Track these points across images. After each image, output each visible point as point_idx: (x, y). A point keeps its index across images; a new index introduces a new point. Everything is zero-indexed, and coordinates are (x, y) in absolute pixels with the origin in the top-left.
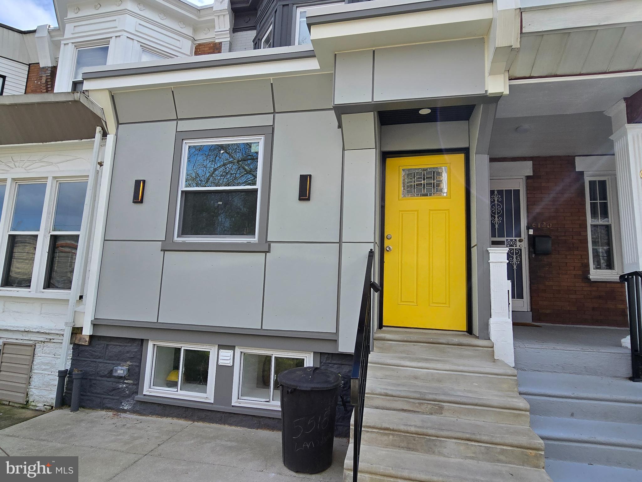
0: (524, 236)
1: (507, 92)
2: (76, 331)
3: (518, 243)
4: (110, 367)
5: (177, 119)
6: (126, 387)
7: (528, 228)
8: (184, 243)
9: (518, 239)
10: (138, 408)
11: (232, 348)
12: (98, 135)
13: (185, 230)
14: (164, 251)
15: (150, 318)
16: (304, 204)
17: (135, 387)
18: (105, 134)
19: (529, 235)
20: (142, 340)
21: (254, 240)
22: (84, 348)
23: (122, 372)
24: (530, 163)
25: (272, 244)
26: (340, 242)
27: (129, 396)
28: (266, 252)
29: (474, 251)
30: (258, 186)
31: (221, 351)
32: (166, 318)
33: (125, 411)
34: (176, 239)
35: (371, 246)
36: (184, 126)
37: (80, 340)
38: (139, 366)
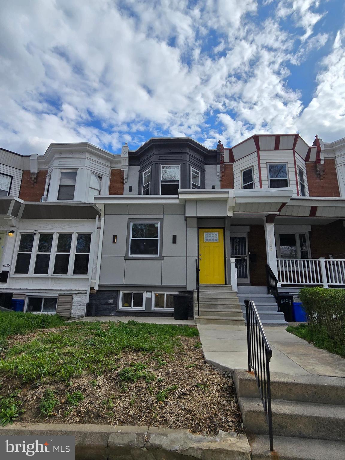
0: (247, 255)
1: (233, 216)
2: (92, 289)
3: (245, 257)
4: (106, 301)
5: (128, 214)
6: (112, 307)
7: (249, 251)
8: (132, 257)
9: (245, 256)
10: (117, 314)
11: (151, 292)
12: (97, 218)
13: (132, 253)
14: (125, 260)
15: (121, 283)
16: (174, 245)
17: (115, 307)
18: (100, 218)
19: (249, 254)
20: (118, 291)
21: (158, 256)
22: (94, 295)
23: (111, 302)
24: (249, 227)
25: (164, 257)
26: (186, 257)
27: (113, 311)
28: (162, 260)
29: (226, 259)
30: (159, 238)
31: (147, 293)
32: (127, 283)
33: (112, 316)
34: (129, 255)
35: (196, 258)
36: (131, 217)
37: (93, 292)
38: (117, 300)
